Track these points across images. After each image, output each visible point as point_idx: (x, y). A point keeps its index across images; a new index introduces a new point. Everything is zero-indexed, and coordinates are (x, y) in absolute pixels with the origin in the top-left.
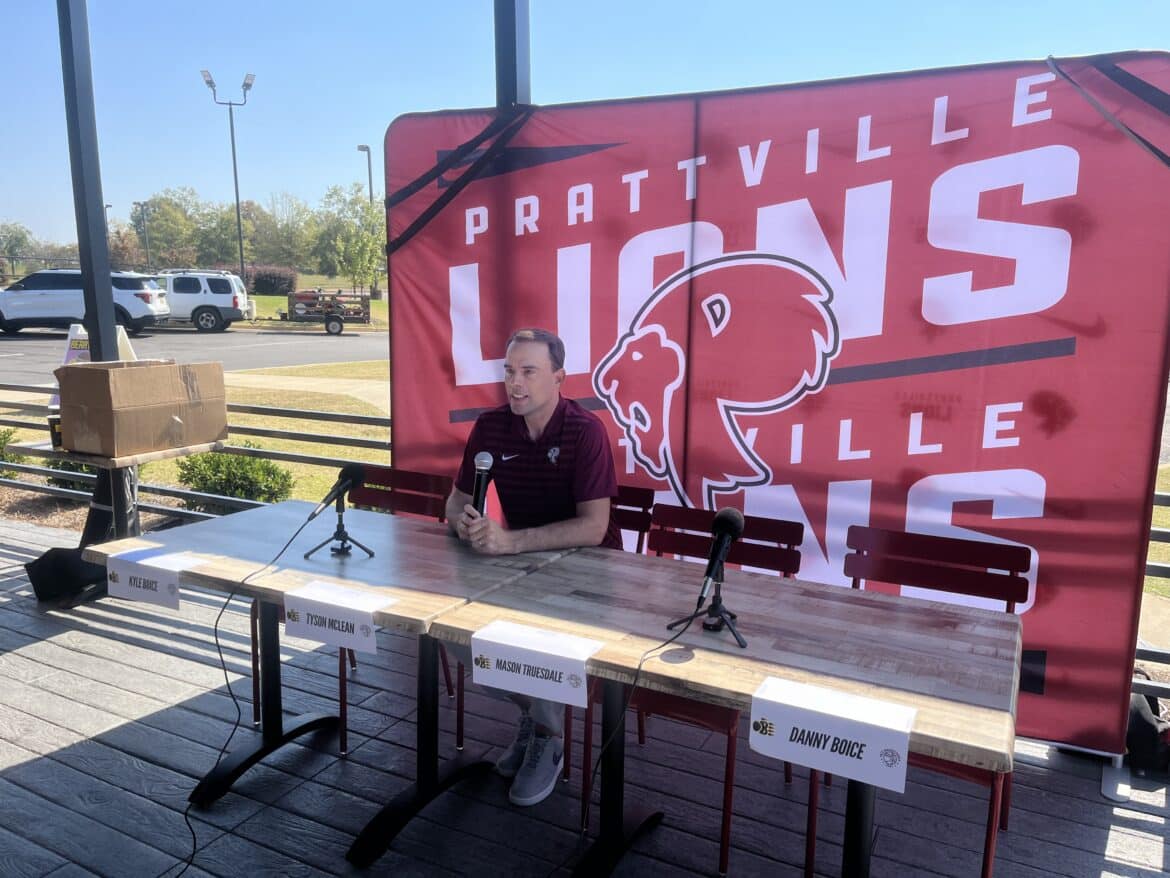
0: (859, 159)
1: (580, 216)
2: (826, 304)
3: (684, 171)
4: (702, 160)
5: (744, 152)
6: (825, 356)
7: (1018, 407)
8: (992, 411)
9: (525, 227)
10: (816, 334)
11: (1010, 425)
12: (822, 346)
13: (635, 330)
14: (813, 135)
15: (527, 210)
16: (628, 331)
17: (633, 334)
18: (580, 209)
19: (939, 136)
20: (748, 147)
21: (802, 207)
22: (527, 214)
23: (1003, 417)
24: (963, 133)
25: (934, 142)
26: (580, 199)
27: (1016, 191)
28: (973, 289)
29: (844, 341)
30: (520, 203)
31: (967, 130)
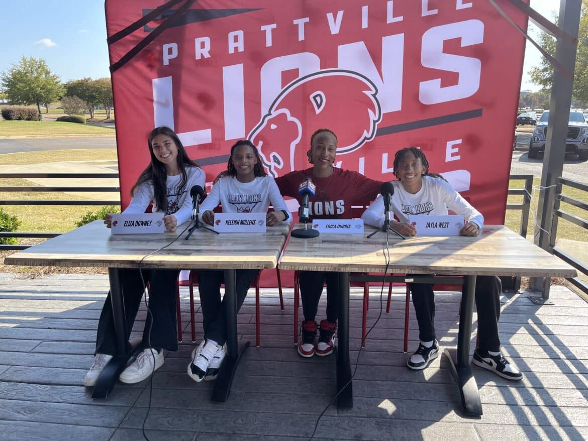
0: (388, 22)
1: (236, 49)
2: (374, 96)
3: (297, 25)
4: (307, 20)
5: (330, 16)
6: (375, 122)
7: (459, 141)
8: (450, 144)
9: (202, 54)
10: (370, 111)
11: (456, 150)
12: (373, 117)
13: (272, 112)
14: (365, 9)
15: (203, 45)
16: (268, 113)
17: (271, 115)
18: (236, 45)
19: (425, 13)
20: (332, 14)
21: (361, 45)
22: (202, 47)
23: (454, 147)
24: (435, 12)
25: (423, 15)
26: (236, 39)
27: (459, 40)
28: (441, 87)
29: (383, 114)
30: (198, 41)
31: (437, 10)
